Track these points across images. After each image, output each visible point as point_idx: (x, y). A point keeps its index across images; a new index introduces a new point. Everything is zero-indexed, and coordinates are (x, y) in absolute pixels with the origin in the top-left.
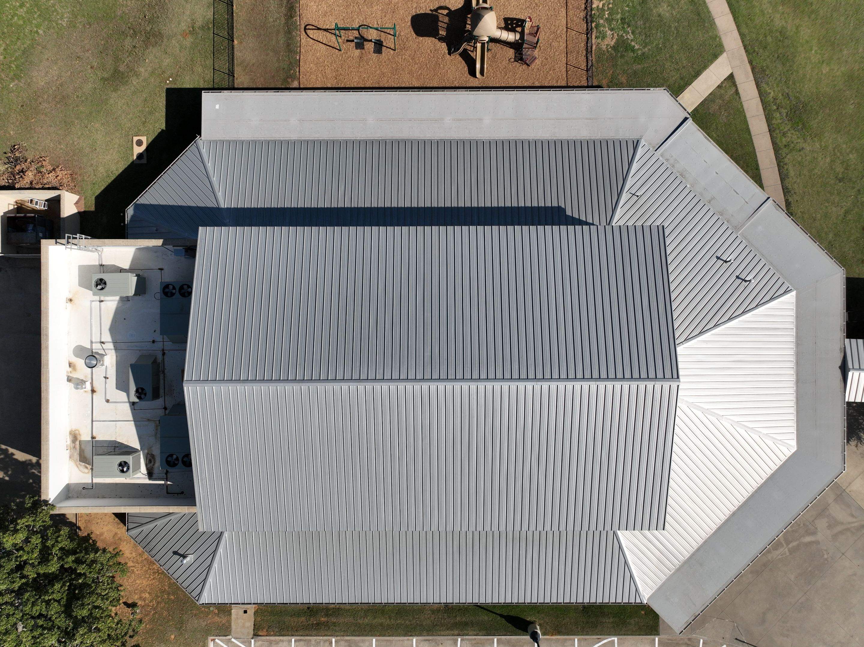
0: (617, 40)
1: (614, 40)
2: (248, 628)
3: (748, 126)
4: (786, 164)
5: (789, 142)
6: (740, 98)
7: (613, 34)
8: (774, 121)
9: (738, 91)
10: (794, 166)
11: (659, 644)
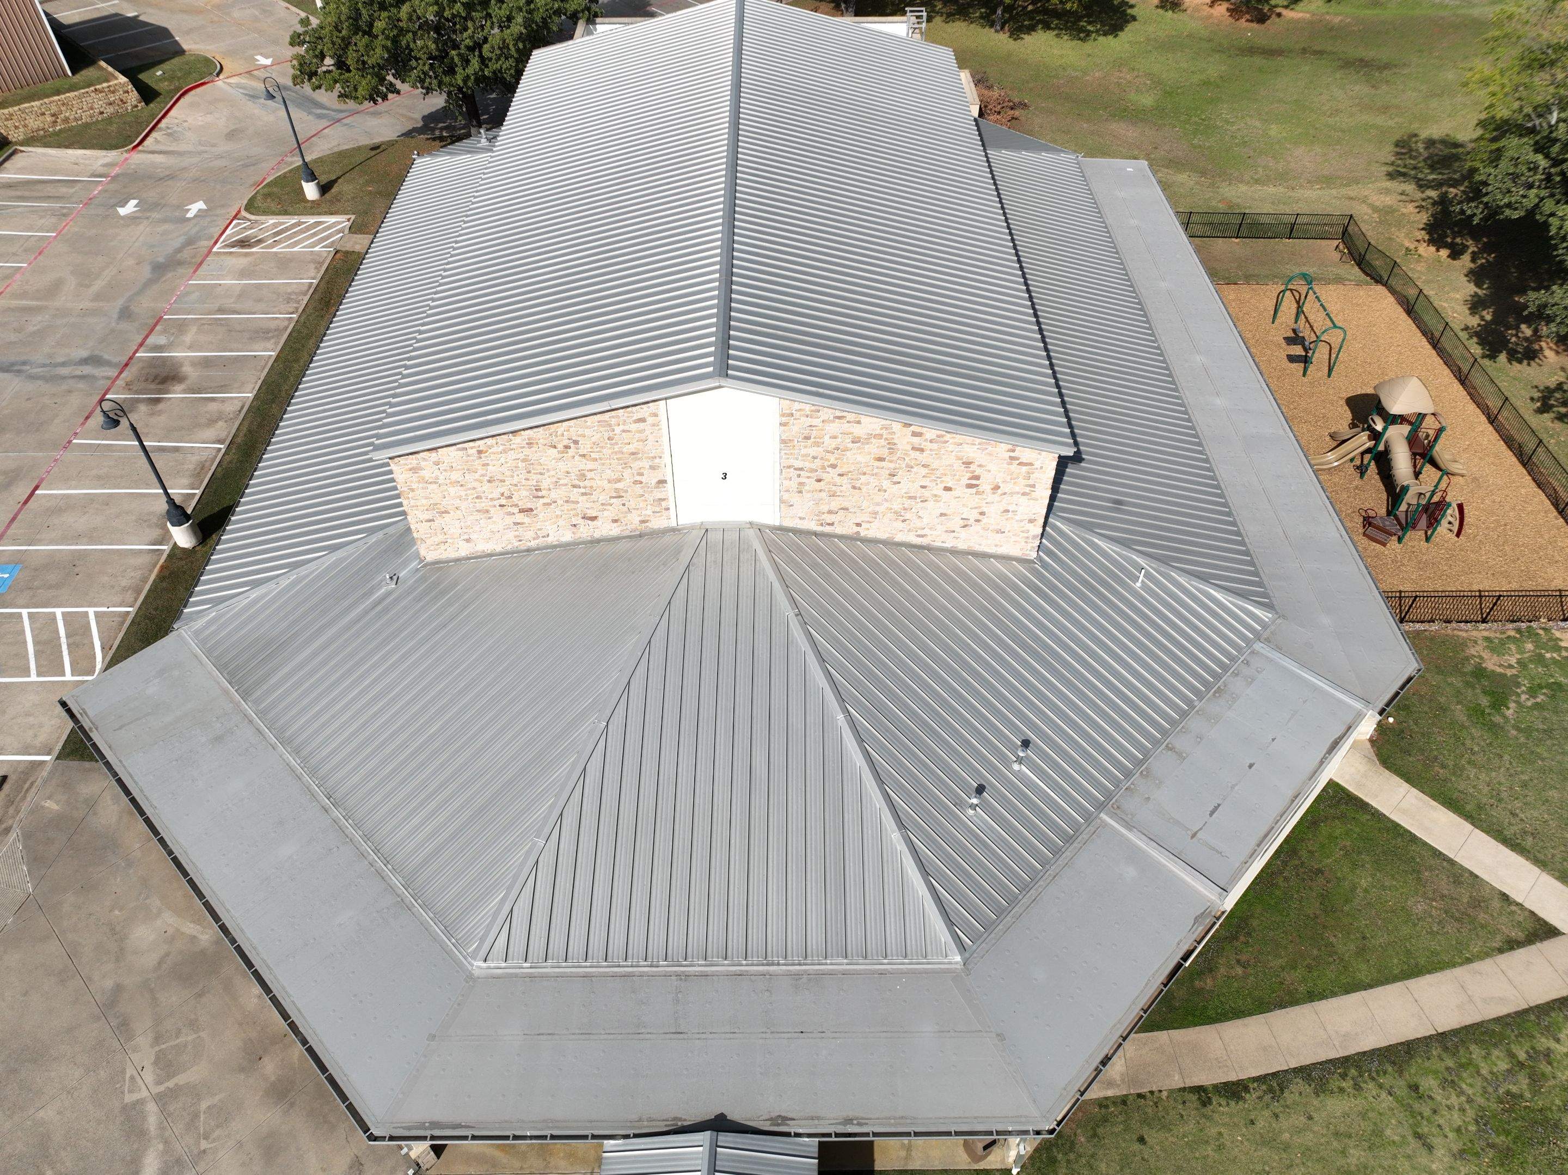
0: (1503, 676)
1: (1499, 670)
2: (347, 246)
3: (1429, 972)
4: (1357, 1087)
5: (1430, 1097)
6: (1501, 951)
7: (1511, 666)
8: (1476, 1052)
9: (1519, 947)
10: (1363, 1115)
11: (31, 762)
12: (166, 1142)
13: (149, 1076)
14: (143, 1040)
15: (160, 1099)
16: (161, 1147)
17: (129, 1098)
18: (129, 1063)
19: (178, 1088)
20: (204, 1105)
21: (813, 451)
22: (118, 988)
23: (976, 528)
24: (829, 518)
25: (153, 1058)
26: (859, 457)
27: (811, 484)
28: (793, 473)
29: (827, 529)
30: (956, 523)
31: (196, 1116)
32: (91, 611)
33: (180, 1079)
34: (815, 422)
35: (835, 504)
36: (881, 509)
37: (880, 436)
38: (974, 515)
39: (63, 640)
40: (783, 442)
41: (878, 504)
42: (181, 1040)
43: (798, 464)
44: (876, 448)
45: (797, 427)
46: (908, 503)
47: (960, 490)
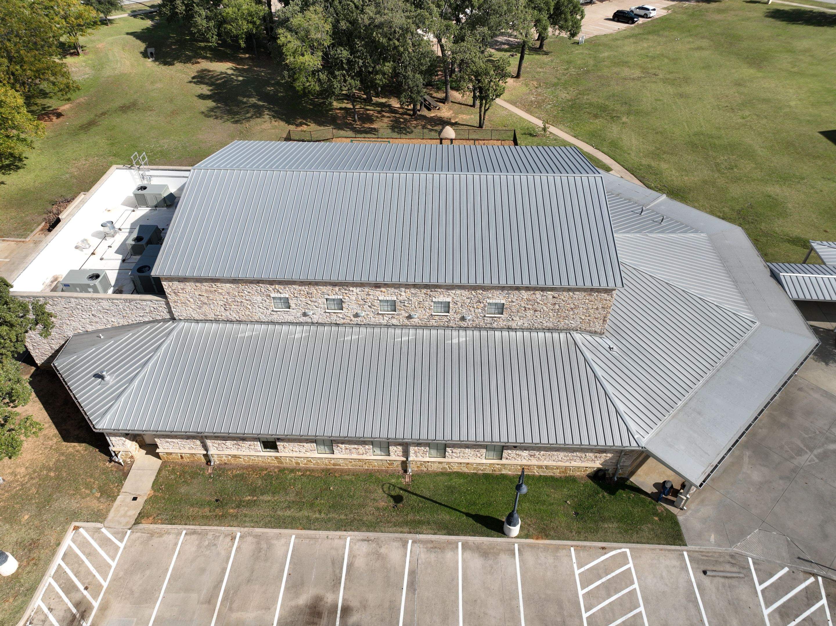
2: (130, 516)
11: (690, 562)
12: (823, 445)
13: (806, 456)
14: (796, 462)
15: (811, 450)
16: (825, 445)
17: (817, 461)
18: (805, 464)
19: (805, 446)
20: (806, 436)
22: (781, 478)
25: (800, 457)
31: (810, 437)
32: (577, 572)
33: (802, 446)
39: (604, 580)
42: (789, 450)
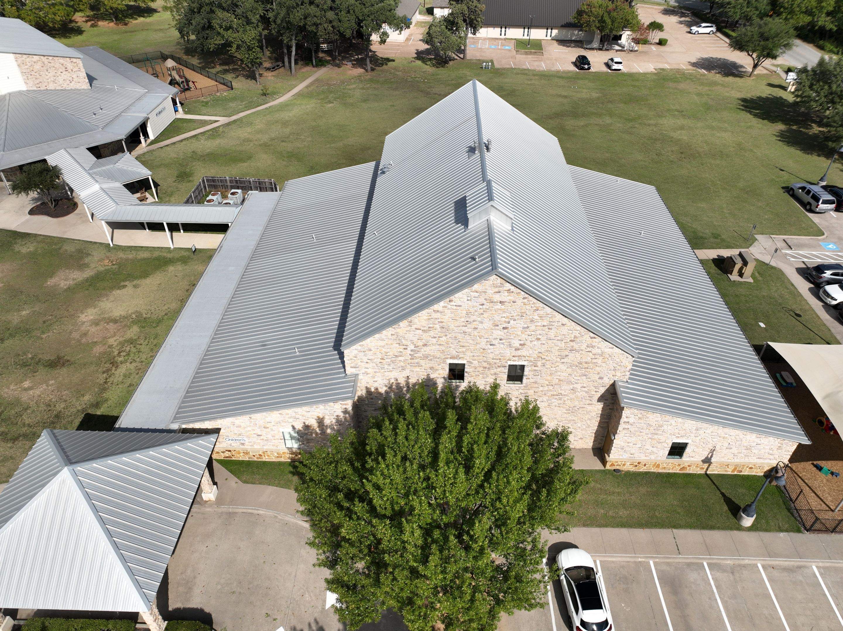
21: (26, 67)
23: (73, 82)
24: (38, 86)
26: (37, 67)
27: (30, 77)
28: (24, 74)
29: (39, 89)
30: (68, 82)
34: (23, 59)
35: (38, 81)
36: (49, 80)
37: (39, 60)
38: (71, 79)
40: (18, 66)
41: (48, 79)
43: (24, 71)
44: (40, 63)
45: (20, 60)
46: (55, 78)
47: (64, 73)
